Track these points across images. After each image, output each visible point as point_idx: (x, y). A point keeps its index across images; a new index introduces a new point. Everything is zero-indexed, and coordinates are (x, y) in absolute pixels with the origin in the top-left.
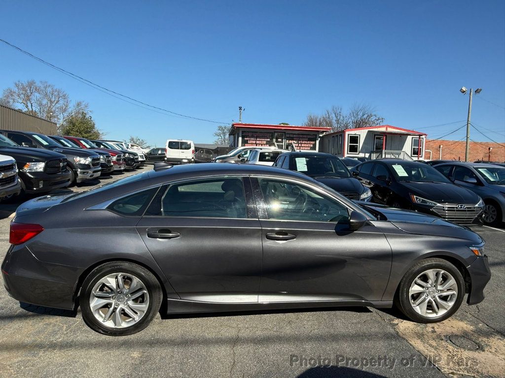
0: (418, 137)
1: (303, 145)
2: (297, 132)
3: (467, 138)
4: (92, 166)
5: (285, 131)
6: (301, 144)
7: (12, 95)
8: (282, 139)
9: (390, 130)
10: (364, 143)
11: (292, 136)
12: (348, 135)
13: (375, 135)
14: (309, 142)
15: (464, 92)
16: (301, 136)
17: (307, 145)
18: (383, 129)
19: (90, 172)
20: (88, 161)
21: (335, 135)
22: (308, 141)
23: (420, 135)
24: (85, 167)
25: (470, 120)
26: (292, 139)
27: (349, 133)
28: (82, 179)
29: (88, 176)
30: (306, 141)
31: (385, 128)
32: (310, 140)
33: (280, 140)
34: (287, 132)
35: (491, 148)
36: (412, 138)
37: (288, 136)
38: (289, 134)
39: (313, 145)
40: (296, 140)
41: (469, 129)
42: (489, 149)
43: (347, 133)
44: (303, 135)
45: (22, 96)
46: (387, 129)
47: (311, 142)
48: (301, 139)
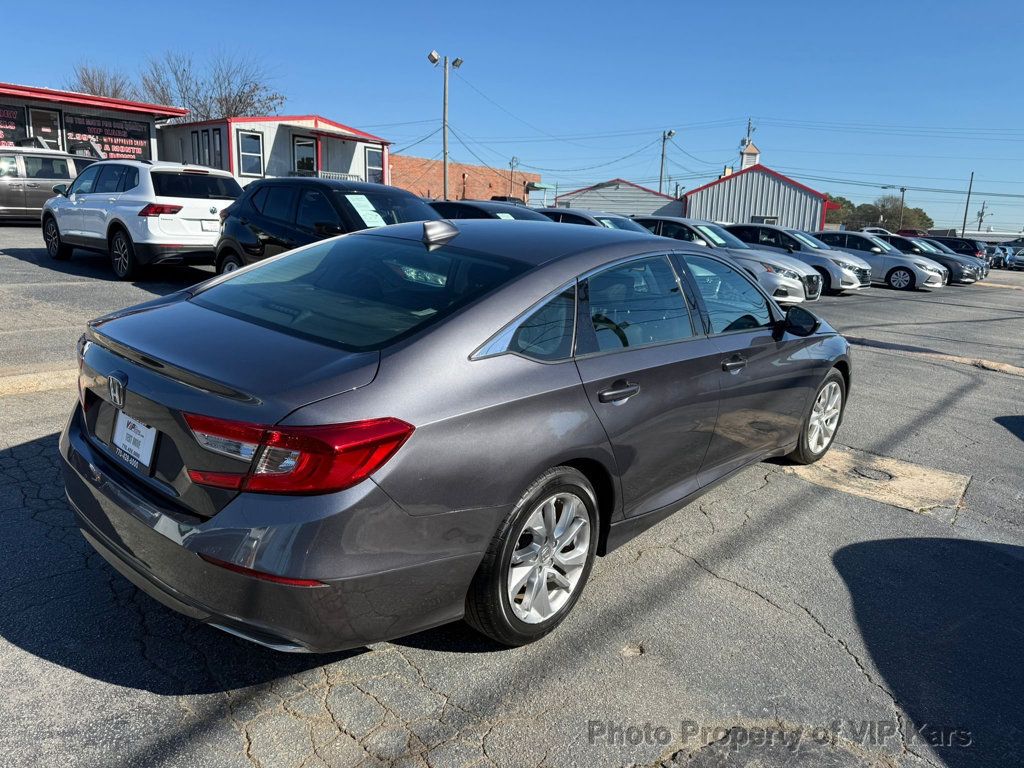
0: (380, 147)
1: (115, 148)
2: (96, 113)
3: (445, 154)
5: (58, 107)
6: (110, 144)
8: (54, 128)
9: (323, 127)
10: (274, 153)
11: (80, 121)
12: (238, 130)
13: (294, 136)
14: (131, 141)
15: (434, 61)
16: (107, 124)
17: (128, 149)
18: (309, 124)
21: (200, 130)
22: (128, 138)
23: (383, 144)
25: (447, 119)
26: (83, 130)
27: (238, 127)
30: (122, 137)
31: (313, 121)
32: (132, 135)
33: (48, 130)
34: (65, 109)
35: (466, 176)
36: (365, 147)
37: (70, 120)
38: (73, 116)
39: (143, 148)
40: (95, 134)
41: (447, 136)
42: (464, 176)
43: (234, 126)
44: (111, 120)
46: (316, 124)
47: (137, 142)
48: (107, 131)
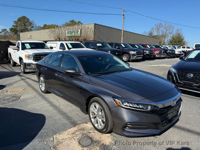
4: (136, 55)
7: (153, 29)
19: (135, 57)
20: (135, 53)
24: (134, 55)
28: (132, 59)
29: (134, 58)
45: (156, 29)
